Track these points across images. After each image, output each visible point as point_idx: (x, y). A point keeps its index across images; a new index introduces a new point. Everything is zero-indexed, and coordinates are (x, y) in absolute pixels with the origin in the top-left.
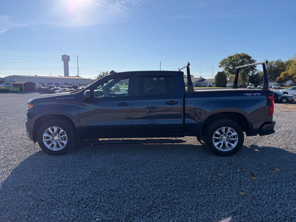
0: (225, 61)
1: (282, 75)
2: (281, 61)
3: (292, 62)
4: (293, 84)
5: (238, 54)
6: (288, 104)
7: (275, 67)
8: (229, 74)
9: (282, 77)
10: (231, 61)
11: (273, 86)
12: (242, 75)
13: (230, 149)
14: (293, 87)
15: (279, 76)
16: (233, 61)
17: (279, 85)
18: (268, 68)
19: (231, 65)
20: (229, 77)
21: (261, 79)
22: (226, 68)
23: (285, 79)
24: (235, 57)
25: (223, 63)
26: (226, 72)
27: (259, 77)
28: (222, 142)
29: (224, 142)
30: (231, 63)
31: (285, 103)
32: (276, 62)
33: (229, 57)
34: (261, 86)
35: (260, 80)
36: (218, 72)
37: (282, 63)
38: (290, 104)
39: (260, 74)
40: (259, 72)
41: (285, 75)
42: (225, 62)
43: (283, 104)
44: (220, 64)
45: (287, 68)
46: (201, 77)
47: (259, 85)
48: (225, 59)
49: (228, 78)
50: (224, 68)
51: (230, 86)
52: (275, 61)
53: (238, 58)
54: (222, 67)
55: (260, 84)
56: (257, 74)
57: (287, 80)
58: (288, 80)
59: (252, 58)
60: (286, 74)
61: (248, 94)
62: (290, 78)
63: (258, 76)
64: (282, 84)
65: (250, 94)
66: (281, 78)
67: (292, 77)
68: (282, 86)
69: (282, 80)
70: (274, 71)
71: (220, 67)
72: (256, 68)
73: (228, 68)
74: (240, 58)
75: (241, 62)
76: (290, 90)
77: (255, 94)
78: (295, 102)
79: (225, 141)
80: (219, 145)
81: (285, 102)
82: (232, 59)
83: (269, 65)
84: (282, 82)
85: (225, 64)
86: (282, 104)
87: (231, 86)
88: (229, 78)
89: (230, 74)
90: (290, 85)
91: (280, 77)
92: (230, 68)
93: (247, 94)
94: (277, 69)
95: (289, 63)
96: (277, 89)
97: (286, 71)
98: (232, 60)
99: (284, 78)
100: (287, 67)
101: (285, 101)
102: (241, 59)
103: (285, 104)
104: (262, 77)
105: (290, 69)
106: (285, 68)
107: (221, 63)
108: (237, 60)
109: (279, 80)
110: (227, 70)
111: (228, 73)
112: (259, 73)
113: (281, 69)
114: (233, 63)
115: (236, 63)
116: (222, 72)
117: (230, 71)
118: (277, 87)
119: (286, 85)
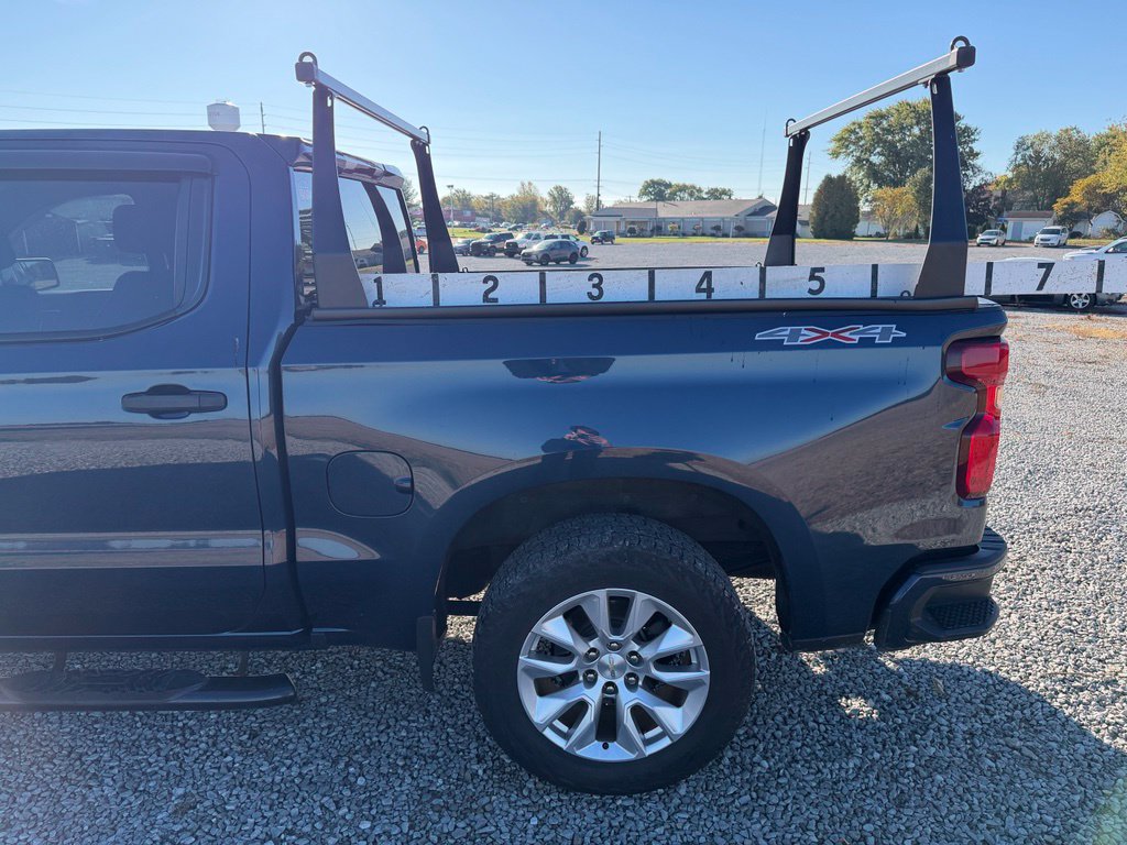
0: (853, 132)
1: (1077, 193)
2: (1078, 132)
3: (1122, 138)
4: (1120, 228)
5: (908, 104)
6: (1094, 316)
7: (1053, 158)
8: (868, 186)
9: (1077, 199)
10: (877, 134)
11: (1041, 236)
12: (918, 192)
13: (648, 742)
14: (1120, 241)
15: (1068, 194)
16: (888, 131)
17: (1064, 231)
18: (1025, 163)
19: (878, 150)
20: (869, 198)
21: (995, 207)
22: (859, 160)
23: (1090, 208)
24: (896, 115)
25: (846, 139)
26: (858, 177)
27: (987, 198)
28: (593, 696)
29: (610, 688)
30: (878, 140)
31: (1084, 311)
32: (1059, 139)
33: (871, 117)
34: (991, 234)
35: (991, 212)
36: (823, 178)
37: (1083, 143)
38: (1103, 317)
39: (990, 188)
40: (989, 179)
41: (1091, 192)
42: (853, 137)
43: (1072, 316)
44: (833, 145)
45: (1099, 163)
46: (760, 197)
47: (984, 229)
48: (854, 124)
49: (863, 199)
50: (851, 160)
51: (871, 236)
52: (1055, 132)
53: (908, 121)
54: (842, 156)
55: (990, 228)
56: (981, 186)
57: (1095, 212)
58: (1099, 212)
59: (962, 122)
60: (1095, 188)
61: (794, 335)
62: (1107, 201)
63: (984, 193)
64: (1075, 230)
65: (807, 334)
66: (1073, 204)
67: (1115, 198)
68: (1074, 235)
69: (1076, 210)
70: (1049, 175)
71: (835, 154)
72: (978, 162)
73: (868, 160)
74: (914, 121)
75: (919, 138)
76: (1107, 252)
77: (852, 334)
78: (1124, 308)
79: (620, 682)
80: (572, 715)
81: (1080, 306)
82: (884, 122)
83: (1028, 148)
84: (1077, 222)
85: (854, 144)
86: (1068, 316)
87: (873, 233)
88: (867, 200)
89: (874, 187)
90: (1108, 230)
91: (1068, 199)
92: (876, 159)
93: (783, 333)
94: (1062, 165)
95: (1108, 143)
96: (1053, 247)
97: (1093, 176)
98: (883, 129)
99: (1086, 203)
100: (1102, 157)
101: (1084, 304)
102: (918, 124)
103: (1082, 317)
104: (997, 198)
105: (1113, 165)
106: (1093, 163)
107: (840, 140)
108: (902, 128)
109: (1064, 210)
110: (861, 167)
111: (865, 181)
112: (987, 184)
113: (1074, 164)
114: (886, 141)
115: (900, 141)
116: (842, 178)
117: (875, 175)
118: (1054, 239)
119: (1090, 231)
